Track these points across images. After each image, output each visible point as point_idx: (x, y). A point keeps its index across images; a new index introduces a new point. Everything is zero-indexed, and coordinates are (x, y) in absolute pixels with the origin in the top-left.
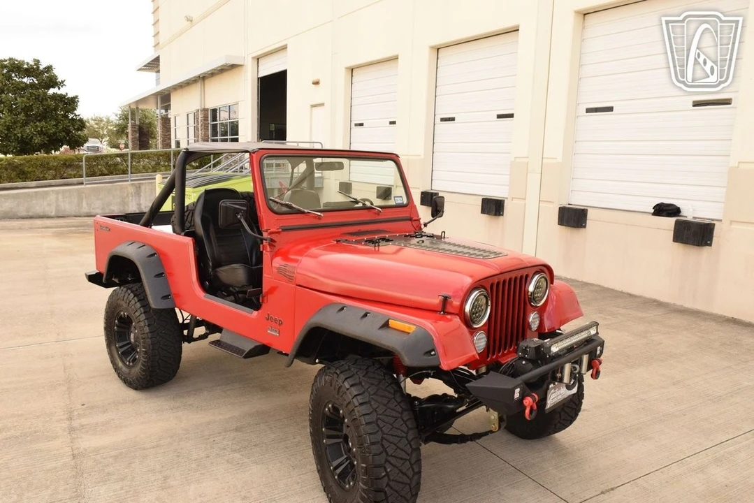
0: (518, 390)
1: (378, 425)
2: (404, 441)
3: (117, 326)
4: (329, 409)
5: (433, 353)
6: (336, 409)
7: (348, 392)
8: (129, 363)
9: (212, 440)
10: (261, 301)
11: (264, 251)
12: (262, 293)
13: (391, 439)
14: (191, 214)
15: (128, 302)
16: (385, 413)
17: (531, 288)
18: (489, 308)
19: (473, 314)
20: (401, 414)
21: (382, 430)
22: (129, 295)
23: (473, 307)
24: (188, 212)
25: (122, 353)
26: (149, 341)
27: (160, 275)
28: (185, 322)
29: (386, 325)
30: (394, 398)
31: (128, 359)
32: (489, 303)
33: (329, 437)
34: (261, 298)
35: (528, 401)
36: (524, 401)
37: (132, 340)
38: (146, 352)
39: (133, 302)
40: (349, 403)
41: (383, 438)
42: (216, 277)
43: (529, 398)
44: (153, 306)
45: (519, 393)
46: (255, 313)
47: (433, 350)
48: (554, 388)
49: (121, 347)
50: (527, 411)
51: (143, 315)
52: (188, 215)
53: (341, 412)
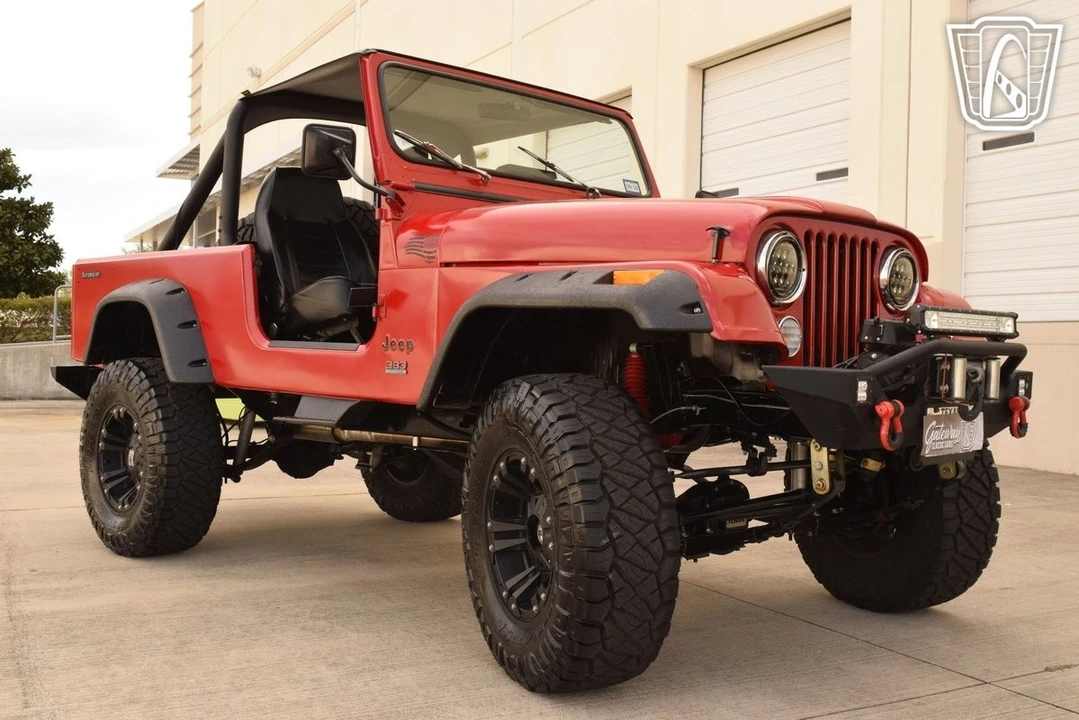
0: (863, 385)
1: (594, 452)
2: (645, 487)
3: (105, 440)
4: (500, 475)
5: (697, 310)
6: (514, 465)
7: (536, 407)
8: (123, 505)
9: (273, 606)
10: (374, 315)
11: (383, 222)
12: (376, 302)
13: (621, 478)
14: (249, 232)
15: (127, 381)
16: (608, 434)
17: (884, 275)
18: (804, 274)
19: (774, 275)
20: (639, 440)
21: (601, 461)
22: (130, 369)
23: (771, 262)
24: (243, 230)
25: (110, 491)
26: (162, 449)
27: (188, 325)
28: (230, 445)
29: (609, 279)
30: (625, 414)
31: (121, 500)
32: (804, 266)
33: (500, 535)
34: (374, 309)
35: (885, 408)
36: (878, 408)
37: (131, 463)
38: (155, 471)
39: (137, 379)
40: (539, 422)
41: (603, 475)
42: (293, 312)
43: (887, 403)
44: (172, 378)
45: (868, 391)
46: (362, 348)
47: (697, 305)
48: (938, 419)
49: (108, 481)
50: (884, 431)
51: (154, 401)
52: (245, 233)
53: (523, 460)
